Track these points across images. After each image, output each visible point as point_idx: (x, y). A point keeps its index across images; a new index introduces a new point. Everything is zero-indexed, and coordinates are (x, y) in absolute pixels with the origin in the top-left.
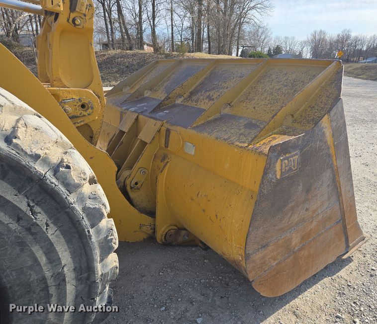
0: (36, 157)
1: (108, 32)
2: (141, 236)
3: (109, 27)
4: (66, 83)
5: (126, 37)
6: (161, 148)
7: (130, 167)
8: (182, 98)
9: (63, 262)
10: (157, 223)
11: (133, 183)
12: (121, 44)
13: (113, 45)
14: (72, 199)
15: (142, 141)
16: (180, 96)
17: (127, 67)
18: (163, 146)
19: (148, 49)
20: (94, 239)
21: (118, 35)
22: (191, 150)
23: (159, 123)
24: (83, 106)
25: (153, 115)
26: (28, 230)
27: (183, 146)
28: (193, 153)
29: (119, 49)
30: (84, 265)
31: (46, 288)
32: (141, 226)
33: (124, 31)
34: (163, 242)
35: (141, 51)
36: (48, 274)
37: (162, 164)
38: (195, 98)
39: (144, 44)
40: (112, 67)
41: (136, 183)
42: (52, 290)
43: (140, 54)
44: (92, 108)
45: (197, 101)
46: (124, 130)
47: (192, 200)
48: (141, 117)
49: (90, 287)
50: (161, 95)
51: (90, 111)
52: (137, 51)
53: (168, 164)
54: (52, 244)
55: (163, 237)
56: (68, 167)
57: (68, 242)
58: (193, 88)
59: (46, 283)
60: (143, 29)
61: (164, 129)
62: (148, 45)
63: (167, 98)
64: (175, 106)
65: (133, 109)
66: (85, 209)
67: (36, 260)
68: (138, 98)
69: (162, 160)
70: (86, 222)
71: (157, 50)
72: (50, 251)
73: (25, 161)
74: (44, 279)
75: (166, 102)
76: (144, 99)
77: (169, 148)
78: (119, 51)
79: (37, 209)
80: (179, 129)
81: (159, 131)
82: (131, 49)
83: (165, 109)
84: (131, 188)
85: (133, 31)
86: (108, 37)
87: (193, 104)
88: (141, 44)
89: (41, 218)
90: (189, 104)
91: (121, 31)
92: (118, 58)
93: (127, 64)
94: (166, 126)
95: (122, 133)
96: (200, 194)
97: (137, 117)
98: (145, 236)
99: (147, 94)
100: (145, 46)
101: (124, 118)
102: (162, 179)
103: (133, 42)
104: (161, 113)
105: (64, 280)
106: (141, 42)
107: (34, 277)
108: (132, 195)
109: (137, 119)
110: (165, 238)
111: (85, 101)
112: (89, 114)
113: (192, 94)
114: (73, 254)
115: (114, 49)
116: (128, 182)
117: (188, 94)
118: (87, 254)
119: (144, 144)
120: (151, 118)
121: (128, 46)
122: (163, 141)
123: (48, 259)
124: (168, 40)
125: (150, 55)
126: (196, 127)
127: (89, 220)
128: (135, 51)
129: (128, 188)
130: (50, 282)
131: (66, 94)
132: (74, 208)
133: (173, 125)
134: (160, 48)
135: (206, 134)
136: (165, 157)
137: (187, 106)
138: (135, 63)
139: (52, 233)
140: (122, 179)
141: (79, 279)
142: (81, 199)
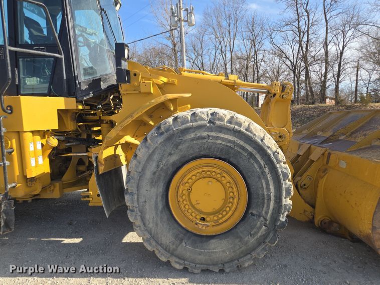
0: (269, 147)
1: (295, 92)
2: (304, 218)
3: (297, 87)
4: (273, 125)
5: (310, 94)
6: (323, 165)
7: (301, 175)
8: (345, 136)
9: (271, 191)
10: (316, 212)
11: (303, 184)
12: (305, 100)
13: (298, 101)
14: (278, 166)
15: (311, 160)
16: (343, 134)
17: (308, 118)
18: (325, 163)
19: (329, 102)
20: (284, 186)
21: (303, 93)
22: (343, 165)
23: (324, 150)
24: (280, 137)
25: (320, 145)
26: (262, 173)
27: (338, 163)
28: (345, 167)
29: (302, 104)
30: (278, 196)
31: (263, 199)
32: (305, 211)
33: (309, 89)
34: (319, 227)
35: (323, 105)
36: (265, 193)
37: (323, 174)
38: (354, 135)
39: (327, 98)
40: (294, 119)
41: (304, 185)
42: (266, 201)
43: (321, 107)
44: (285, 138)
45: (355, 138)
46: (300, 154)
47: (341, 195)
48: (313, 146)
49: (279, 207)
50: (329, 134)
51: (283, 139)
52: (319, 104)
53: (327, 174)
54: (268, 182)
55: (319, 223)
56: (278, 153)
57: (274, 183)
58: (354, 129)
59: (264, 197)
60: (327, 85)
61: (327, 153)
62: (330, 99)
63: (333, 135)
64: (338, 140)
65: (308, 142)
66: (282, 171)
67: (262, 186)
68: (312, 136)
69: (324, 172)
70: (281, 177)
71: (337, 103)
72: (267, 184)
73: (266, 148)
74: (264, 194)
75: (332, 138)
76: (317, 137)
77: (329, 165)
78: (302, 106)
79: (266, 166)
80: (337, 152)
81: (323, 154)
82: (313, 103)
83: (330, 142)
84: (301, 187)
85: (317, 89)
86: (295, 96)
87: (353, 139)
88: (323, 98)
89: (267, 170)
90: (350, 139)
91: (306, 90)
92: (301, 111)
93: (308, 116)
94: (329, 151)
95: (299, 156)
96: (347, 191)
97: (310, 146)
98: (307, 219)
99: (319, 134)
100: (328, 100)
101: (301, 147)
102: (322, 183)
103: (316, 97)
104: (327, 144)
105: (270, 199)
106: (323, 97)
107: (261, 192)
108: (301, 191)
109: (309, 148)
110: (321, 224)
111: (282, 134)
112: (283, 141)
113: (352, 133)
114: (275, 189)
115: (298, 104)
116: (299, 183)
117: (349, 133)
118: (280, 191)
119: (312, 161)
120: (319, 146)
121: (311, 101)
122: (326, 160)
123: (266, 187)
124: (352, 93)
125: (331, 107)
126: (350, 151)
127: (283, 177)
128: (317, 105)
129: (299, 186)
130: (266, 197)
131: (273, 130)
132: (278, 170)
133: (333, 150)
134: (342, 101)
135: (355, 155)
136: (325, 171)
137: (347, 141)
138: (315, 114)
139: (269, 177)
140: (296, 181)
141: (275, 201)
142: (281, 167)
